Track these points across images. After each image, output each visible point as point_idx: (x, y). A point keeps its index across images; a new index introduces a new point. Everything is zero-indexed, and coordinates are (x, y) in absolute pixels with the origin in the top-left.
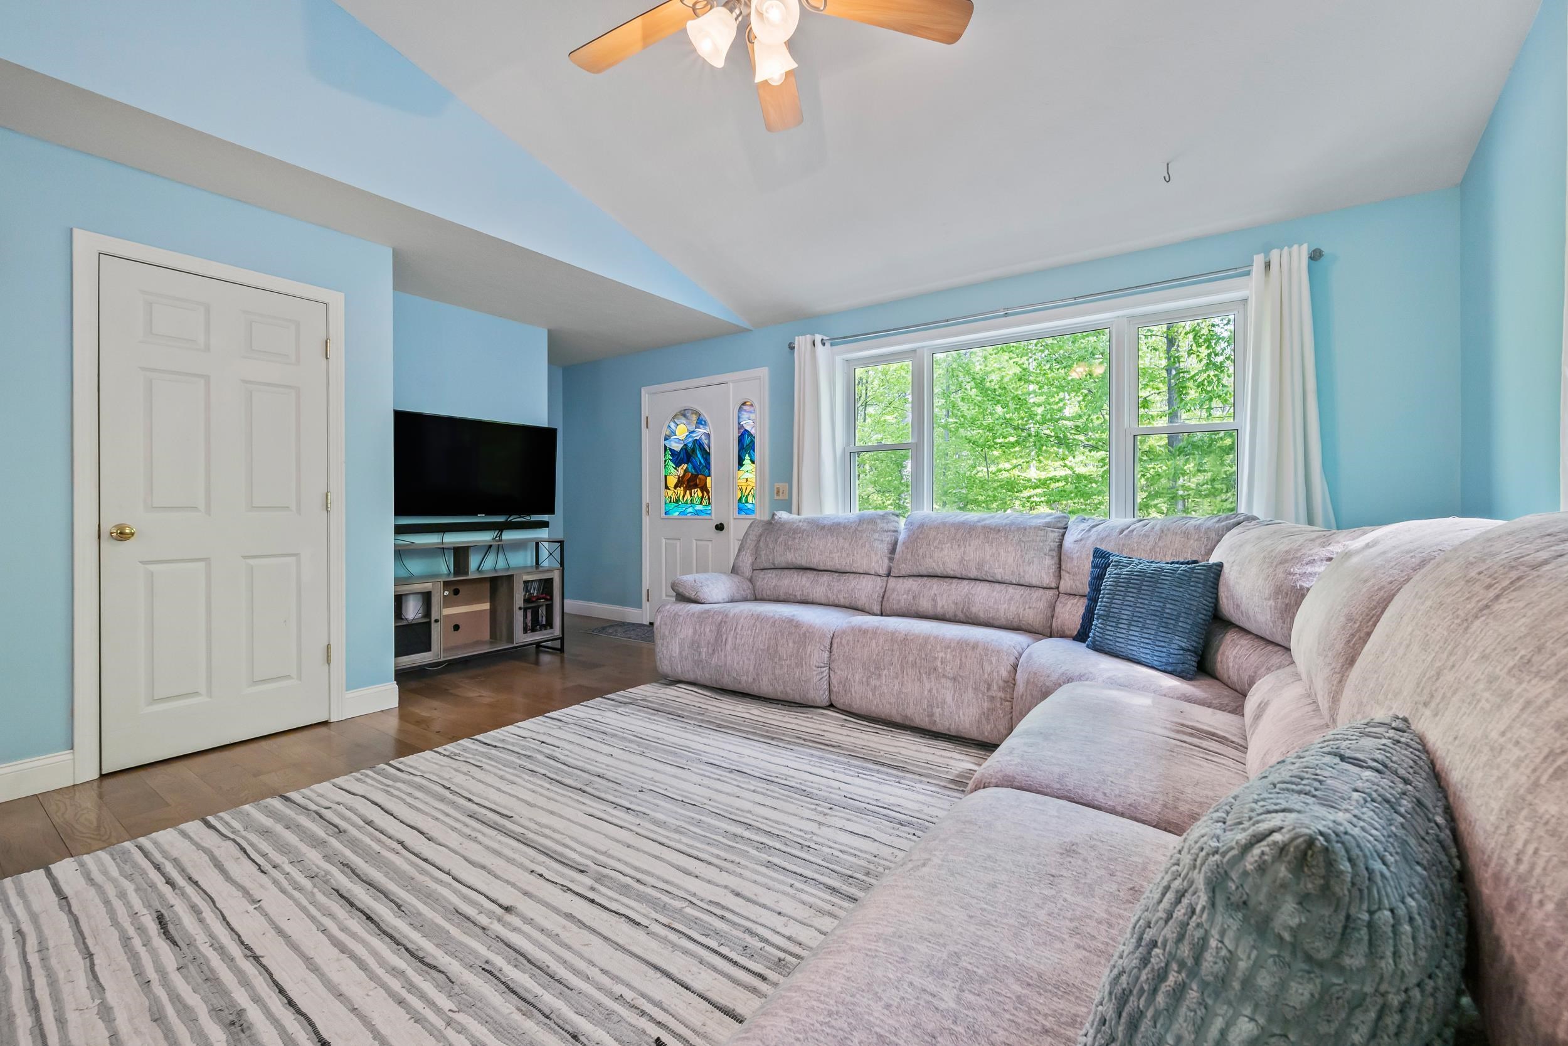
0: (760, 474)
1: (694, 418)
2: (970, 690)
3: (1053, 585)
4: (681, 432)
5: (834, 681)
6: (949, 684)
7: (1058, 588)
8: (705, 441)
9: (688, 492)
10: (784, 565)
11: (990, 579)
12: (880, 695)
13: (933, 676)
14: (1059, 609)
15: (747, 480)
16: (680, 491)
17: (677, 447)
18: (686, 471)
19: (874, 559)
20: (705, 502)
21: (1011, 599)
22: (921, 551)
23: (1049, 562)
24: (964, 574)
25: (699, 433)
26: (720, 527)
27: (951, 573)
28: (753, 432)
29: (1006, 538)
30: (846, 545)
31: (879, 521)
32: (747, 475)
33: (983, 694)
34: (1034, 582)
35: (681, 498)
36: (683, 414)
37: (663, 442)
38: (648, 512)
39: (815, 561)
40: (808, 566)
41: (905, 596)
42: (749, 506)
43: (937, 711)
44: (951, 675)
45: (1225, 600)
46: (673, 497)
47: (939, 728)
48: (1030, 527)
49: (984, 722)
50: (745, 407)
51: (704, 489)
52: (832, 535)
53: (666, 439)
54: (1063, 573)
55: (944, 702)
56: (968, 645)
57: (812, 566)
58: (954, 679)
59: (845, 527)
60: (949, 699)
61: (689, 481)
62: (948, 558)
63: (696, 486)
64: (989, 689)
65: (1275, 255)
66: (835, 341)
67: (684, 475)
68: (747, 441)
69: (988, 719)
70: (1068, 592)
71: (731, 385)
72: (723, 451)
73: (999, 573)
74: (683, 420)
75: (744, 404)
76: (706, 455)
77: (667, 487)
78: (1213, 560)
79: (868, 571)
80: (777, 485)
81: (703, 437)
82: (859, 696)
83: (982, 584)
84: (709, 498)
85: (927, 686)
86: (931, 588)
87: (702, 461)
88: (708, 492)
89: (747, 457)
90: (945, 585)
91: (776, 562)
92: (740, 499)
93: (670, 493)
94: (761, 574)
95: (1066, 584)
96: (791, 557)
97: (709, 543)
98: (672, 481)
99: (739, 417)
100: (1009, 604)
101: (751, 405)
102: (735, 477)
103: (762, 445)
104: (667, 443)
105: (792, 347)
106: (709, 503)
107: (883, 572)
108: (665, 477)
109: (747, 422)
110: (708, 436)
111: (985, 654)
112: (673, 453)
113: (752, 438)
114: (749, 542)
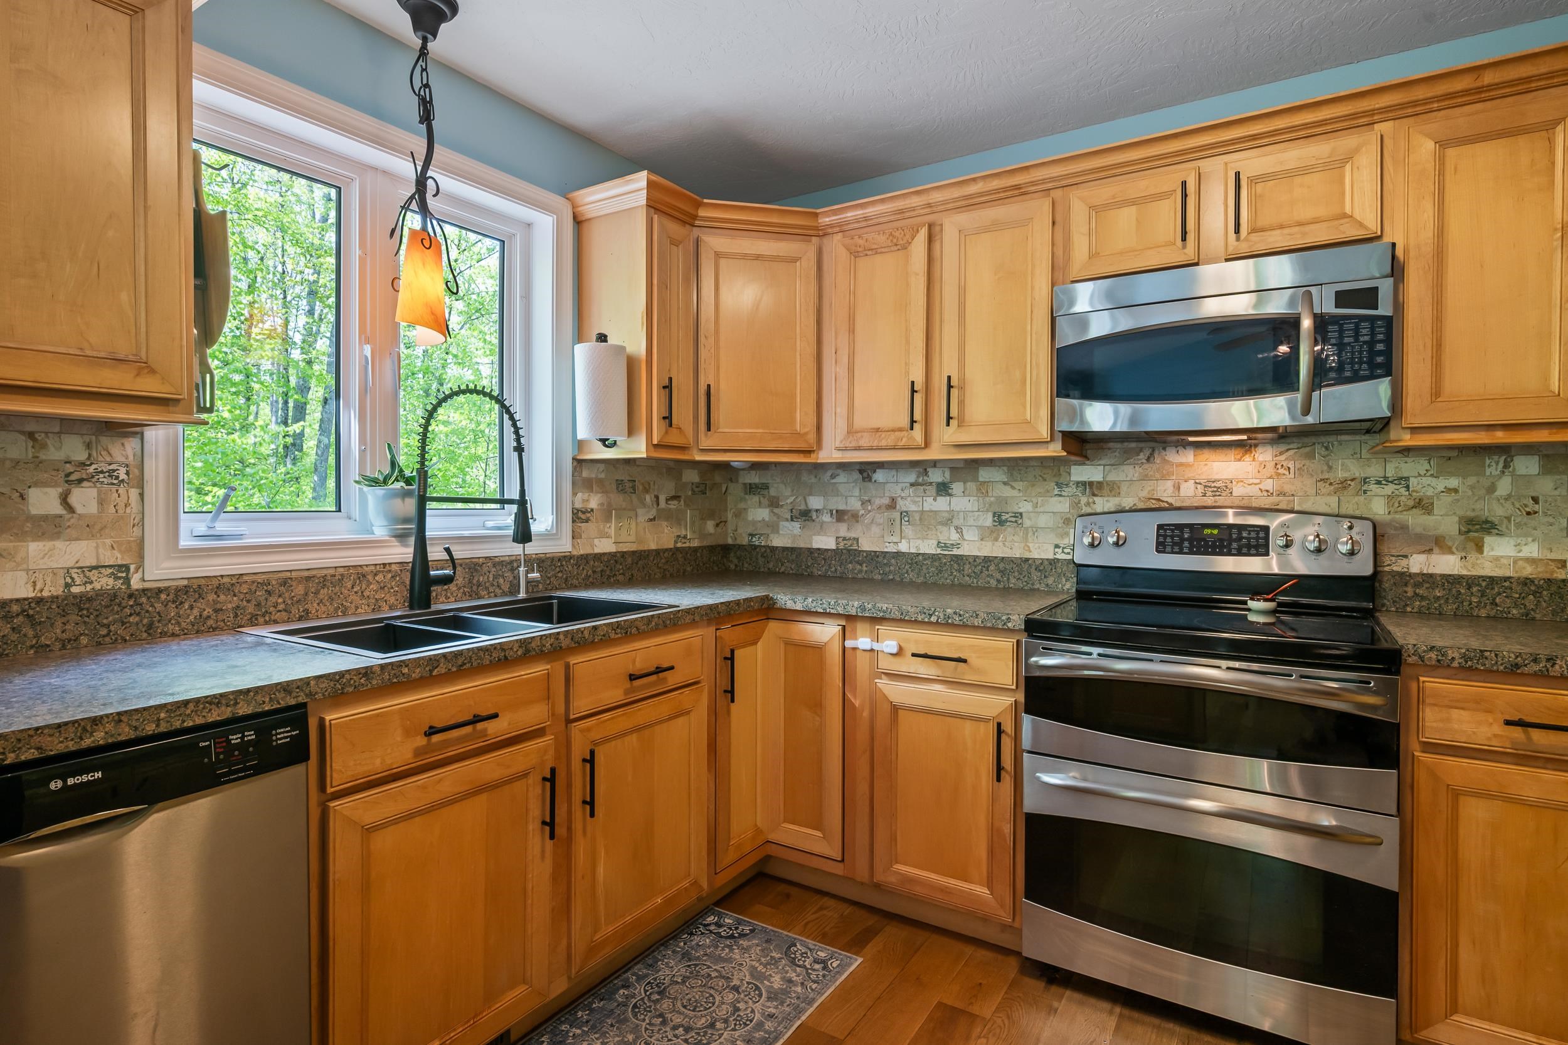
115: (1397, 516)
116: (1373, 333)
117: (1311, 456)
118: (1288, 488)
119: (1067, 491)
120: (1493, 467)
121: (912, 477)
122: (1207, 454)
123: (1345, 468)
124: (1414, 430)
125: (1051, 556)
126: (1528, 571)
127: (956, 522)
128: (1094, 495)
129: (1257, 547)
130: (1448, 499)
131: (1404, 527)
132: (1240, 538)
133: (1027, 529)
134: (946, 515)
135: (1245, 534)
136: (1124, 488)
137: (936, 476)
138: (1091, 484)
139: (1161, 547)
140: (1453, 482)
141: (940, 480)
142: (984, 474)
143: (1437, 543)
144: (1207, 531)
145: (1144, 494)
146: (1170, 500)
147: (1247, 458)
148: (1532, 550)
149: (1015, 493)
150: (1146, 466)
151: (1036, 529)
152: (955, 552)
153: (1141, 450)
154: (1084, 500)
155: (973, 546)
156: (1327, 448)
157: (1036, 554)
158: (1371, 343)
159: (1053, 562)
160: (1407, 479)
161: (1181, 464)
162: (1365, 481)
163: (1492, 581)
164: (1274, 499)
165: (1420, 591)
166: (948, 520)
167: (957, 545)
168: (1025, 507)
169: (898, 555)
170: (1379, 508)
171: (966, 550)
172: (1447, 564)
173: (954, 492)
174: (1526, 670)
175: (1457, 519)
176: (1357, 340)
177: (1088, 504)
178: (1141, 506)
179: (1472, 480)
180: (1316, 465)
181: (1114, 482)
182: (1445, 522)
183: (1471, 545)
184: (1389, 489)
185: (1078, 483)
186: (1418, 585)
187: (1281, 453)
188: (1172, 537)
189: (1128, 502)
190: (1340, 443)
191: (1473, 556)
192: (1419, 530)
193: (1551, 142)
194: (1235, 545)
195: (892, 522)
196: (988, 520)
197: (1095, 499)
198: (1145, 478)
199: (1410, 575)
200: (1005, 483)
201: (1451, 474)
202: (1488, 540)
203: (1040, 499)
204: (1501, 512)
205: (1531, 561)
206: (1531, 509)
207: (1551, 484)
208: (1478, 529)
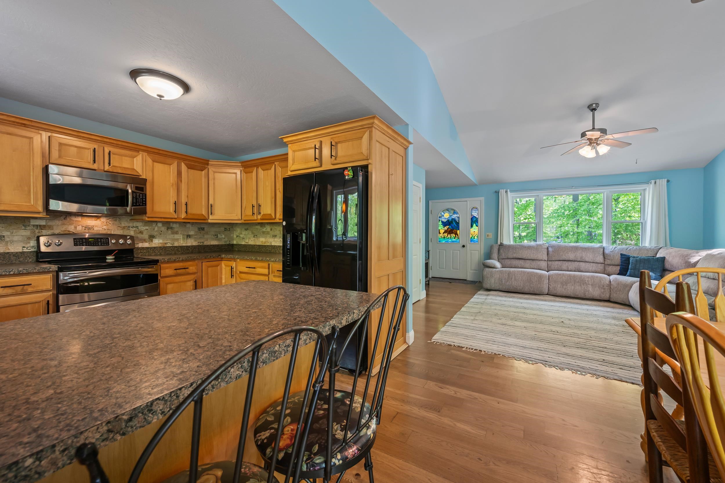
0: (480, 231)
1: (452, 211)
2: (597, 287)
3: (603, 263)
4: (447, 216)
5: (551, 287)
6: (590, 286)
7: (605, 263)
8: (457, 219)
9: (449, 235)
10: (512, 258)
11: (584, 261)
12: (567, 290)
13: (585, 285)
14: (606, 268)
15: (474, 232)
16: (446, 234)
17: (445, 221)
18: (448, 228)
19: (544, 256)
20: (456, 238)
21: (592, 266)
22: (561, 254)
23: (602, 257)
24: (576, 260)
25: (455, 216)
26: (464, 246)
27: (571, 260)
28: (477, 217)
29: (589, 250)
30: (535, 252)
31: (543, 245)
32: (474, 230)
33: (601, 288)
34: (598, 262)
35: (446, 237)
36: (448, 210)
37: (438, 219)
38: (431, 241)
40: (521, 258)
41: (557, 266)
42: (475, 240)
43: (587, 293)
44: (591, 284)
45: (667, 264)
47: (587, 297)
48: (595, 248)
49: (602, 294)
50: (474, 209)
51: (456, 234)
52: (530, 250)
54: (606, 260)
55: (589, 291)
56: (595, 277)
57: (523, 258)
58: (592, 285)
59: (531, 248)
60: (591, 290)
61: (449, 231)
62: (571, 256)
63: (452, 233)
64: (603, 287)
65: (658, 181)
66: (511, 191)
67: (447, 230)
68: (474, 219)
69: (603, 294)
70: (609, 264)
71: (468, 202)
72: (464, 223)
73: (587, 260)
74: (447, 212)
75: (473, 208)
76: (458, 224)
77: (439, 233)
78: (658, 256)
79: (542, 259)
80: (487, 234)
81: (456, 217)
82: (560, 290)
83: (582, 262)
84: (458, 237)
85: (583, 287)
86: (565, 264)
87: (456, 225)
88: (458, 235)
89: (474, 224)
90: (570, 263)
91: (509, 257)
92: (472, 237)
93: (441, 235)
94: (503, 260)
95: (608, 262)
96: (515, 255)
97: (459, 251)
98: (442, 231)
99: (471, 212)
100: (592, 268)
101: (477, 208)
102: (469, 231)
103: (482, 221)
104: (440, 219)
105: (497, 193)
106: (458, 239)
107: (546, 259)
108: (439, 230)
109: (475, 214)
110: (459, 218)
111: (601, 279)
112: (442, 222)
113: (477, 219)
114: (495, 251)
115: (136, 235)
116: (143, 197)
117: (116, 220)
118: (110, 228)
119: (28, 228)
120: (154, 225)
122: (85, 218)
123: (124, 224)
124: (148, 217)
125: (21, 251)
126: (160, 245)
129: (106, 243)
130: (146, 231)
131: (138, 237)
132: (101, 241)
133: (7, 242)
135: (102, 240)
136: (55, 227)
138: (40, 226)
139: (75, 245)
140: (147, 228)
143: (144, 241)
144: (87, 240)
145: (63, 229)
146: (73, 231)
147: (98, 220)
148: (161, 241)
150: (64, 221)
151: (12, 242)
153: (62, 216)
154: (37, 231)
156: (120, 219)
157: (12, 250)
158: (142, 199)
159: (23, 253)
160: (138, 227)
161: (77, 221)
162: (129, 227)
163: (155, 248)
164: (106, 231)
165: (141, 251)
168: (6, 233)
170: (132, 233)
172: (146, 245)
174: (176, 260)
175: (148, 235)
176: (139, 197)
177: (39, 232)
178: (62, 233)
179: (150, 227)
180: (117, 223)
181: (51, 225)
182: (146, 236)
183: (151, 241)
184: (134, 229)
185: (34, 226)
186: (141, 250)
187: (108, 219)
188: (79, 242)
189: (57, 232)
190: (123, 218)
191: (151, 243)
192: (141, 238)
193: (170, 168)
194: (100, 243)
197: (42, 231)
198: (64, 224)
199: (139, 248)
201: (147, 226)
202: (154, 240)
203: (14, 231)
204: (156, 234)
205: (161, 243)
206: (160, 233)
207: (163, 229)
208: (152, 237)
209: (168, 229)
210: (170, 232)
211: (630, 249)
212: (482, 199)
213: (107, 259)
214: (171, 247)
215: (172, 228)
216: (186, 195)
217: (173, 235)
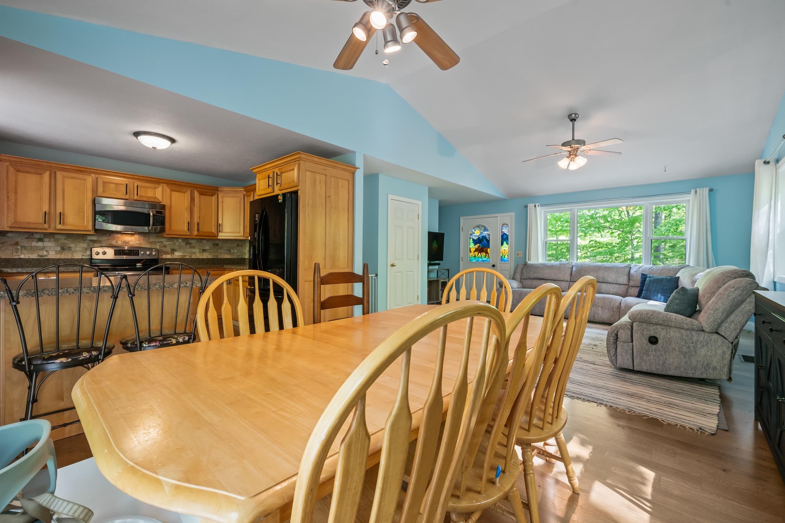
0: (510, 248)
1: (483, 228)
2: (607, 310)
4: (477, 233)
6: (600, 308)
7: (628, 285)
8: (487, 236)
9: (480, 253)
10: (533, 278)
11: (606, 282)
13: (595, 307)
14: (629, 290)
15: (505, 250)
16: (476, 253)
17: (476, 238)
18: (479, 246)
19: (566, 276)
20: (487, 257)
23: (626, 277)
25: (485, 233)
26: (494, 266)
28: (508, 234)
29: (612, 270)
30: (556, 272)
31: (567, 265)
32: (505, 248)
33: (611, 311)
34: (621, 283)
35: (477, 256)
36: (478, 226)
37: (469, 236)
38: (462, 260)
39: (545, 276)
40: (543, 278)
42: (505, 259)
43: (596, 316)
44: (601, 306)
46: (473, 255)
47: (597, 320)
48: (620, 267)
50: (504, 225)
51: (487, 252)
52: (551, 269)
53: (470, 235)
54: (630, 280)
55: (599, 313)
56: (605, 298)
57: (544, 278)
59: (555, 267)
61: (480, 250)
63: (483, 251)
64: (613, 309)
65: (698, 190)
66: (542, 205)
67: (478, 248)
68: (505, 237)
69: (613, 317)
70: (632, 285)
71: (499, 218)
72: (494, 240)
73: (610, 280)
74: (478, 229)
75: (504, 224)
76: (488, 241)
77: (470, 252)
78: (677, 276)
79: (564, 280)
80: (518, 252)
83: (604, 283)
84: (489, 256)
87: (486, 243)
88: (488, 254)
89: (505, 242)
91: (530, 277)
92: (502, 256)
93: (472, 254)
94: (525, 281)
95: (632, 283)
96: (536, 275)
98: (473, 250)
99: (502, 229)
100: (612, 289)
101: (507, 225)
102: (500, 249)
103: (512, 238)
104: (471, 236)
105: (526, 207)
106: (489, 258)
107: (569, 280)
108: (470, 248)
109: (505, 231)
110: (489, 235)
111: (611, 300)
112: (473, 240)
113: (507, 236)
114: (518, 270)
115: (160, 248)
116: (162, 219)
117: (145, 237)
118: (141, 243)
119: (86, 242)
120: (175, 241)
121: (26, 236)
122: (124, 235)
123: (152, 240)
124: (167, 234)
126: (180, 257)
127: (46, 249)
128: (94, 243)
129: (137, 254)
130: (169, 245)
131: (162, 250)
132: (133, 253)
133: (73, 251)
134: (42, 247)
135: (135, 252)
136: (103, 242)
137: (38, 236)
138: (93, 240)
139: (116, 255)
140: (170, 243)
141: (39, 237)
142: (57, 237)
143: (167, 253)
144: (126, 251)
145: (108, 243)
147: (133, 237)
148: (181, 254)
149: (68, 242)
150: (109, 237)
151: (76, 251)
152: (46, 257)
154: (91, 244)
155: (52, 255)
157: (76, 257)
158: (162, 220)
159: (82, 259)
160: (162, 242)
161: (118, 237)
162: (156, 242)
163: (176, 259)
166: (43, 248)
167: (47, 256)
168: (72, 245)
169: (20, 259)
170: (157, 247)
171: (50, 257)
172: (169, 256)
173: (45, 241)
175: (170, 249)
176: (159, 219)
177: (93, 245)
178: (108, 246)
179: (172, 243)
180: (146, 239)
181: (100, 240)
182: (168, 249)
183: (172, 253)
184: (160, 244)
185: (89, 240)
186: (164, 260)
187: (139, 236)
188: (118, 252)
189: (104, 245)
191: (173, 255)
192: (164, 251)
193: (185, 195)
195: (17, 249)
196: (59, 249)
197: (95, 244)
198: (108, 240)
199: (163, 259)
200: (65, 239)
201: (169, 241)
202: (175, 252)
203: (77, 244)
204: (176, 248)
205: (181, 255)
206: (180, 248)
207: (183, 244)
208: (173, 251)
209: (187, 244)
210: (188, 246)
211: (653, 269)
212: (513, 214)
213: (137, 266)
214: (189, 258)
215: (190, 243)
216: (198, 216)
217: (191, 249)
